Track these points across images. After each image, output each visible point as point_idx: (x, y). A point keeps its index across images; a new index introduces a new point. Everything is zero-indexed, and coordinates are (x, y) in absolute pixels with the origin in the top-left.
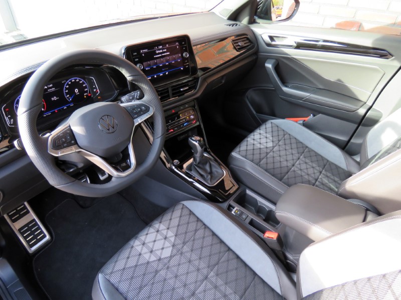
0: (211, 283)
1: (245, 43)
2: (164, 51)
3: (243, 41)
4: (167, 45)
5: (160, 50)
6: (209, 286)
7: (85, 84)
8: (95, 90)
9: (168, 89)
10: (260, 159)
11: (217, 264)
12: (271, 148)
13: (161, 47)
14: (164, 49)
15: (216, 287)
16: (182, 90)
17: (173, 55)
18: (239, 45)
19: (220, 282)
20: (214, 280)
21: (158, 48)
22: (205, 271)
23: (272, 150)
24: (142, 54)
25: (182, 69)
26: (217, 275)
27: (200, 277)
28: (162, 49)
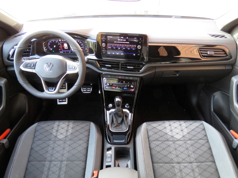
0: (61, 165)
1: (215, 54)
2: (124, 40)
3: (214, 51)
4: (127, 38)
5: (121, 39)
6: (59, 165)
7: (82, 44)
8: (86, 49)
9: (119, 63)
10: (157, 139)
11: (72, 161)
12: (175, 140)
13: (123, 37)
14: (124, 39)
15: (60, 169)
16: (128, 67)
17: (130, 44)
18: (207, 54)
19: (64, 169)
20: (63, 165)
21: (120, 37)
22: (64, 158)
23: (174, 142)
24: (109, 38)
25: (134, 55)
26: (66, 165)
27: (60, 159)
28: (123, 39)
